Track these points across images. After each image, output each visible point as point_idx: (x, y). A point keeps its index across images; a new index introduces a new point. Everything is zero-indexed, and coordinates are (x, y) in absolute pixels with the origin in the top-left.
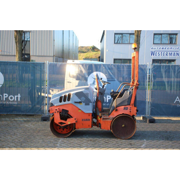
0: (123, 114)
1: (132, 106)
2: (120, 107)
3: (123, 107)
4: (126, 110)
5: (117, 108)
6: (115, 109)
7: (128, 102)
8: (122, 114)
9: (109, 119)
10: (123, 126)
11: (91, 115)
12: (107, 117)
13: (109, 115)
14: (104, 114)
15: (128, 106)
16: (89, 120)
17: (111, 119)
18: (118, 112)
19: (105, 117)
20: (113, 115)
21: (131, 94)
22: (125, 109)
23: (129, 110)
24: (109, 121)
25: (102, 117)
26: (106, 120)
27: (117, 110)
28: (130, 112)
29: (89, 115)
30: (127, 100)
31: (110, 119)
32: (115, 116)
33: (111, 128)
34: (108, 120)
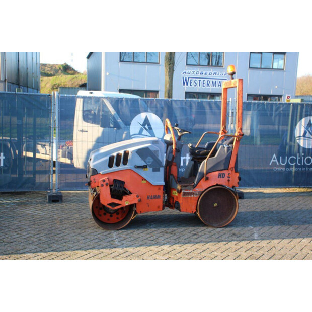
0: (217, 185)
1: (232, 170)
2: (213, 173)
3: (217, 173)
4: (223, 177)
5: (208, 176)
6: (205, 177)
7: (224, 164)
8: (215, 184)
9: (193, 194)
10: (216, 205)
11: (162, 188)
12: (191, 191)
13: (195, 186)
14: (186, 186)
15: (226, 172)
16: (159, 197)
17: (197, 193)
18: (209, 181)
19: (187, 190)
20: (201, 187)
21: (230, 151)
22: (220, 176)
23: (226, 178)
24: (194, 197)
25: (182, 191)
26: (189, 196)
27: (207, 179)
28: (229, 180)
29: (159, 189)
30: (224, 162)
31: (196, 195)
32: (204, 189)
33: (197, 209)
34: (192, 196)
